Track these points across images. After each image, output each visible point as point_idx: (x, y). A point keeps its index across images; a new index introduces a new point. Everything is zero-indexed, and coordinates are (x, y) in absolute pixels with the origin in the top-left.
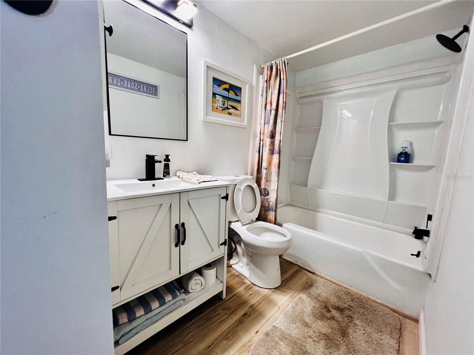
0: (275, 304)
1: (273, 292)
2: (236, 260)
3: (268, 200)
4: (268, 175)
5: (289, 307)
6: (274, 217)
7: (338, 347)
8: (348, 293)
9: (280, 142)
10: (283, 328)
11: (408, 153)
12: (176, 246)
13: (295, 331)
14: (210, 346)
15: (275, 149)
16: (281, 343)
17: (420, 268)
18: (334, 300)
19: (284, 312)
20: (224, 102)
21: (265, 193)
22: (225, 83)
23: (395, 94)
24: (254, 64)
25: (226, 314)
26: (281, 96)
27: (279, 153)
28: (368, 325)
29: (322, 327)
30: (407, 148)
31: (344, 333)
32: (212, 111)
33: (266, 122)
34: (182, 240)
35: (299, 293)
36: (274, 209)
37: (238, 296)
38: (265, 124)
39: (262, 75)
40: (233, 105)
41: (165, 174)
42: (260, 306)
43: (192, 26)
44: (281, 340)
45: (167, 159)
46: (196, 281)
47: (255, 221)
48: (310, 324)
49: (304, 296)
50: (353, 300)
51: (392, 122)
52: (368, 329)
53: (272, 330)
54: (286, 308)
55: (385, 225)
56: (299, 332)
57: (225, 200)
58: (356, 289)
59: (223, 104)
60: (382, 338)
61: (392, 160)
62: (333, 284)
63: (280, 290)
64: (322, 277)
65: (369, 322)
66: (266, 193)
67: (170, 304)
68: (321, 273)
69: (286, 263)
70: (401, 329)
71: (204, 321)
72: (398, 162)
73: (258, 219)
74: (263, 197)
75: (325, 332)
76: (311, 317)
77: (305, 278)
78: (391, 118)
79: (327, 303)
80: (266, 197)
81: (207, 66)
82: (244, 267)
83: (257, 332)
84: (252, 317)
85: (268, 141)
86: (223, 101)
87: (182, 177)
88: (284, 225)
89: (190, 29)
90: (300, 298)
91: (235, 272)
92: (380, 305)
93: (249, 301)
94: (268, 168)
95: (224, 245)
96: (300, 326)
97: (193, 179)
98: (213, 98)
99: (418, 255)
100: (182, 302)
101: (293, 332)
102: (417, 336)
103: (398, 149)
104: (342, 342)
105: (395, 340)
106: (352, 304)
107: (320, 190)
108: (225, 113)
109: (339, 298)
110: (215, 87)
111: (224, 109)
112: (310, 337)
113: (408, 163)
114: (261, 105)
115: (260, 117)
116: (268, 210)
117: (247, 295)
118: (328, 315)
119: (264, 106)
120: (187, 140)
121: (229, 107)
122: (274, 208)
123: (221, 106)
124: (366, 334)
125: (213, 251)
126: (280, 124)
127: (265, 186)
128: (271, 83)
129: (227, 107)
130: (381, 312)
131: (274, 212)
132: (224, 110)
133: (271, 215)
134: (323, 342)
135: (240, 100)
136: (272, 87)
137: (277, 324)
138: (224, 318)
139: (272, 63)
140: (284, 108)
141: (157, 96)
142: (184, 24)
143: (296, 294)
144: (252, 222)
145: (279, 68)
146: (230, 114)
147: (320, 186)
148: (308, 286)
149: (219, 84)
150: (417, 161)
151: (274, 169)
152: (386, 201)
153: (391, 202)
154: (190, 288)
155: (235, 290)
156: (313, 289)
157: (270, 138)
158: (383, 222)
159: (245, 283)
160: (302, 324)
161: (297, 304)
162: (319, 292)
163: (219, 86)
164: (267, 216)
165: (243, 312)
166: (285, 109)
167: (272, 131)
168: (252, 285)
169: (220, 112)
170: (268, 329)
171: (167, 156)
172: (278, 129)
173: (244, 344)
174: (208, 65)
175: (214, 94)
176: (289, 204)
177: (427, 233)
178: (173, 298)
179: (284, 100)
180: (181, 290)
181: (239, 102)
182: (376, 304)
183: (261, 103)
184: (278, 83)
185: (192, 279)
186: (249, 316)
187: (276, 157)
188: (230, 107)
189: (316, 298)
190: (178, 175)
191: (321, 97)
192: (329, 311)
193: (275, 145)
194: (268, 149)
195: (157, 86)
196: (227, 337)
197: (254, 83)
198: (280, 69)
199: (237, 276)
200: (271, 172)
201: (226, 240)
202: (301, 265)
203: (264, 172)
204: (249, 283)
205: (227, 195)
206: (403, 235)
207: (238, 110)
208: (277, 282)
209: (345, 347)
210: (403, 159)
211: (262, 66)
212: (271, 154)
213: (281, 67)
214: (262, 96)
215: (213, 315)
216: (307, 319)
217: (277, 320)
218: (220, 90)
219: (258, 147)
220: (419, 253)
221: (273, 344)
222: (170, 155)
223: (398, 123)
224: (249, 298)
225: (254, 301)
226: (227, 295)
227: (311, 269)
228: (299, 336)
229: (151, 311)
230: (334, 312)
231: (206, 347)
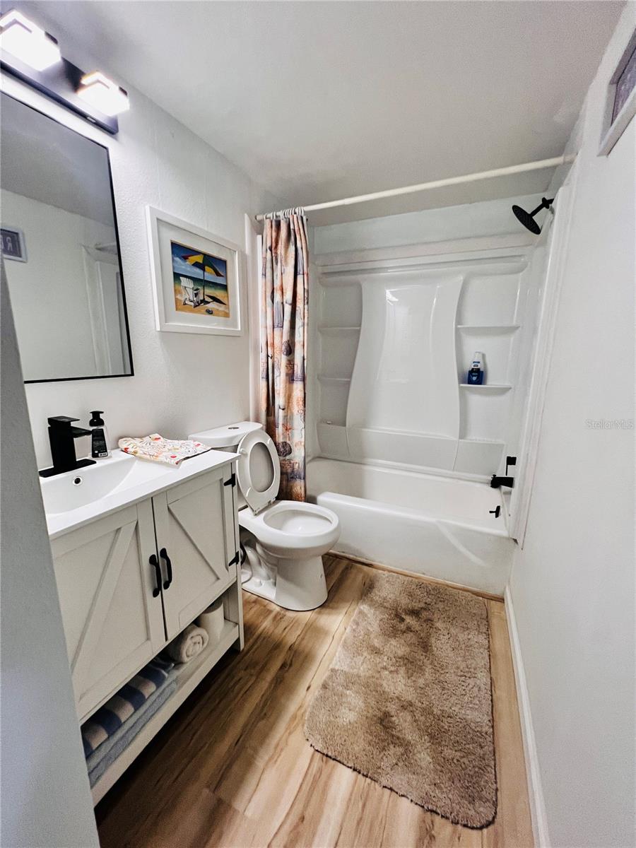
0: (326, 633)
1: (319, 613)
2: (246, 573)
3: (292, 462)
4: (288, 419)
5: (348, 631)
6: (303, 489)
7: (421, 669)
8: (420, 585)
9: (304, 359)
10: (346, 669)
11: (481, 370)
12: (156, 593)
13: (362, 666)
14: (238, 740)
15: (295, 372)
16: (348, 692)
17: (505, 533)
18: (404, 601)
19: (341, 644)
20: (196, 290)
21: (285, 450)
22: (197, 253)
23: (462, 282)
24: (246, 212)
25: (252, 675)
26: (300, 278)
27: (304, 379)
28: (452, 624)
29: (397, 647)
30: (479, 362)
31: (425, 646)
32: (177, 309)
33: (276, 324)
34: (165, 579)
35: (358, 603)
36: (302, 476)
37: (264, 638)
38: (273, 328)
39: (261, 236)
40: (214, 295)
41: (96, 452)
42: (305, 642)
43: (117, 131)
44: (347, 688)
45: (97, 419)
46: (194, 640)
47: (274, 503)
48: (381, 649)
49: (364, 607)
50: (428, 593)
51: (459, 324)
52: (453, 631)
53: (330, 677)
54: (343, 634)
55: (455, 472)
56: (369, 667)
57: (230, 486)
58: (431, 576)
59: (196, 295)
60: (469, 637)
61: (462, 381)
62: (400, 576)
63: (328, 607)
64: (383, 569)
65: (452, 620)
66: (287, 449)
67: (153, 698)
68: (380, 562)
69: (328, 558)
70: (487, 617)
71: (217, 702)
72: (469, 383)
73: (279, 498)
74: (282, 458)
75: (402, 653)
76: (381, 638)
77: (360, 577)
78: (459, 319)
79: (397, 609)
80: (287, 457)
81: (158, 219)
82: (264, 582)
83: (309, 688)
84: (296, 665)
85: (283, 360)
86: (195, 288)
87: (135, 452)
88: (320, 498)
89: (113, 137)
90: (361, 612)
91: (250, 596)
92: (461, 591)
93: (284, 642)
94: (287, 408)
95: (235, 563)
96: (369, 657)
97: (161, 455)
98: (175, 284)
99: (497, 512)
100: (174, 686)
101: (361, 668)
102: (505, 621)
103: (469, 366)
104: (425, 661)
105: (484, 634)
106: (429, 600)
107: (367, 430)
108: (199, 312)
109: (411, 596)
110: (177, 262)
111: (197, 305)
112: (385, 668)
113: (480, 384)
114: (264, 292)
115: (264, 315)
116: (292, 478)
117: (279, 631)
118: (403, 626)
119: (269, 294)
120: (132, 374)
121: (208, 299)
122: (303, 474)
123: (191, 299)
124: (451, 639)
125: (218, 579)
126: (301, 329)
127: (283, 438)
128: (279, 253)
129: (204, 299)
130: (464, 601)
131: (303, 481)
132: (199, 305)
133: (298, 487)
134: (402, 670)
135: (225, 284)
136: (281, 261)
137: (336, 664)
138: (250, 683)
139: (278, 214)
140: (306, 301)
141: (20, 256)
142: (98, 125)
143: (351, 608)
144: (270, 504)
145: (292, 227)
146: (210, 312)
147: (364, 424)
148: (367, 589)
149: (184, 255)
150: (492, 381)
151: (297, 408)
152: (455, 439)
153: (463, 440)
154: (184, 655)
155: (257, 627)
156: (375, 590)
157: (286, 355)
158: (453, 470)
159: (270, 612)
160: (370, 652)
161: (357, 624)
162: (384, 594)
163: (185, 258)
164: (291, 488)
165: (278, 664)
166: (308, 303)
167: (288, 341)
168: (283, 612)
169: (191, 311)
170: (324, 678)
171: (96, 415)
172: (299, 338)
173: (292, 716)
174: (159, 217)
175: (177, 276)
176: (317, 455)
177: (509, 482)
178: (158, 686)
179: (306, 287)
180: (169, 666)
181: (225, 287)
182: (456, 591)
183: (264, 289)
184: (294, 256)
185: (186, 639)
186: (291, 665)
187: (298, 387)
188: (210, 300)
189: (382, 605)
190: (123, 446)
191: (359, 277)
192: (402, 620)
193: (295, 366)
194: (285, 374)
195: (17, 234)
196: (262, 714)
197: (248, 251)
198: (294, 230)
199: (255, 602)
200: (292, 414)
201: (237, 554)
202: (351, 556)
203: (280, 414)
204: (278, 609)
205: (233, 476)
206: (478, 485)
207: (224, 304)
208: (323, 596)
209: (430, 667)
210: (474, 378)
211: (259, 218)
212: (290, 383)
213: (295, 225)
214: (265, 275)
215: (232, 684)
216: (377, 643)
217: (335, 659)
218: (186, 267)
219: (265, 370)
220: (498, 508)
221: (337, 699)
222: (102, 413)
223: (466, 326)
224: (284, 634)
225: (292, 638)
226: (246, 642)
227: (366, 559)
228: (370, 672)
229: (120, 725)
230: (409, 620)
231: (231, 744)
